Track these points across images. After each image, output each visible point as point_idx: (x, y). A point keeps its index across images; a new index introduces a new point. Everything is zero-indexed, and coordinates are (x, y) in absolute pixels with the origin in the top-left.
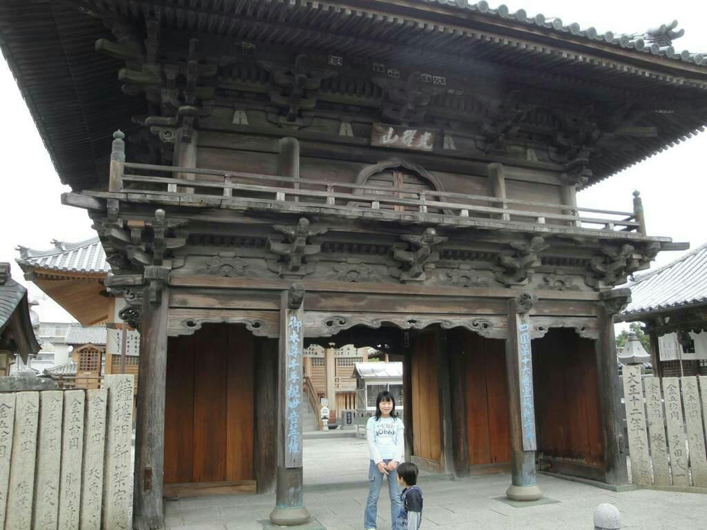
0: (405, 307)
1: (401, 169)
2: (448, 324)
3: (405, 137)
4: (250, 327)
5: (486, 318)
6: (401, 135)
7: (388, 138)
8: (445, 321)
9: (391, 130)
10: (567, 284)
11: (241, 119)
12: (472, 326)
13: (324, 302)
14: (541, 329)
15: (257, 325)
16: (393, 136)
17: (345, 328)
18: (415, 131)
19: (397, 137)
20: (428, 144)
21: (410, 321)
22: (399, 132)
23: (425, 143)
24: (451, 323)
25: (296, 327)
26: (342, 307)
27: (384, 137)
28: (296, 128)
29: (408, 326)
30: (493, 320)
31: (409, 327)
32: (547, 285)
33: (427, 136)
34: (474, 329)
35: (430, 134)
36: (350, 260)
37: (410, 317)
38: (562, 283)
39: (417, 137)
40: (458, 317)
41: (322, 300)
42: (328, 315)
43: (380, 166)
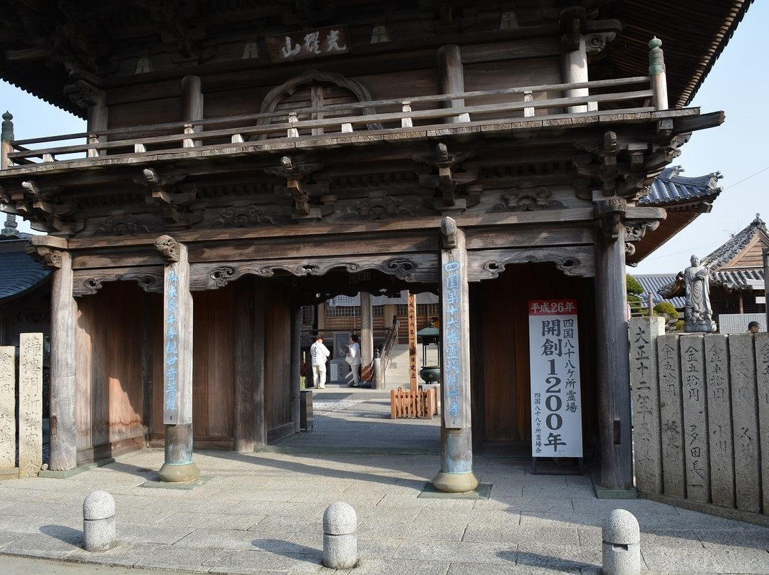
0: (298, 249)
1: (316, 84)
2: (354, 267)
3: (307, 44)
4: (141, 284)
5: (405, 256)
6: (302, 42)
7: (289, 51)
8: (351, 264)
9: (288, 40)
10: (541, 202)
11: (144, 67)
12: (386, 267)
13: (208, 253)
14: (492, 266)
15: (148, 281)
16: (293, 47)
17: (232, 279)
18: (318, 33)
19: (298, 47)
20: (340, 44)
21: (306, 267)
22: (298, 40)
23: (336, 46)
24: (358, 266)
25: (174, 281)
26: (227, 256)
27: (283, 49)
29: (304, 272)
30: (416, 258)
31: (305, 274)
32: (507, 204)
33: (334, 36)
34: (389, 272)
35: (337, 32)
36: (236, 203)
37: (305, 262)
38: (534, 200)
39: (323, 40)
40: (367, 258)
41: (207, 250)
42: (215, 265)
43: (288, 85)
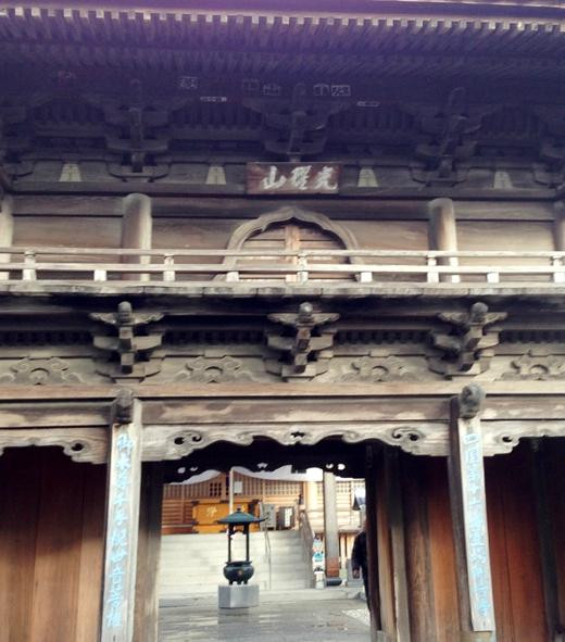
0: (286, 413)
1: (294, 222)
2: (352, 435)
3: (294, 178)
4: (68, 451)
5: (412, 425)
6: (289, 175)
7: (271, 182)
8: (348, 432)
9: (274, 170)
10: (553, 371)
11: (71, 175)
12: (390, 437)
13: (170, 413)
14: (506, 440)
15: (78, 447)
16: (277, 178)
17: (200, 447)
18: (309, 167)
19: (283, 179)
20: (331, 183)
21: (296, 434)
22: (286, 171)
23: (326, 183)
24: (357, 435)
25: (126, 448)
26: (197, 418)
27: (265, 180)
28: (145, 181)
29: (292, 441)
30: (423, 428)
31: (293, 443)
32: (518, 372)
33: (327, 173)
34: (393, 442)
35: (331, 169)
36: (210, 352)
37: (295, 429)
38: (545, 369)
39: (312, 175)
40: (368, 426)
41: (168, 409)
42: (176, 431)
43: (262, 221)
